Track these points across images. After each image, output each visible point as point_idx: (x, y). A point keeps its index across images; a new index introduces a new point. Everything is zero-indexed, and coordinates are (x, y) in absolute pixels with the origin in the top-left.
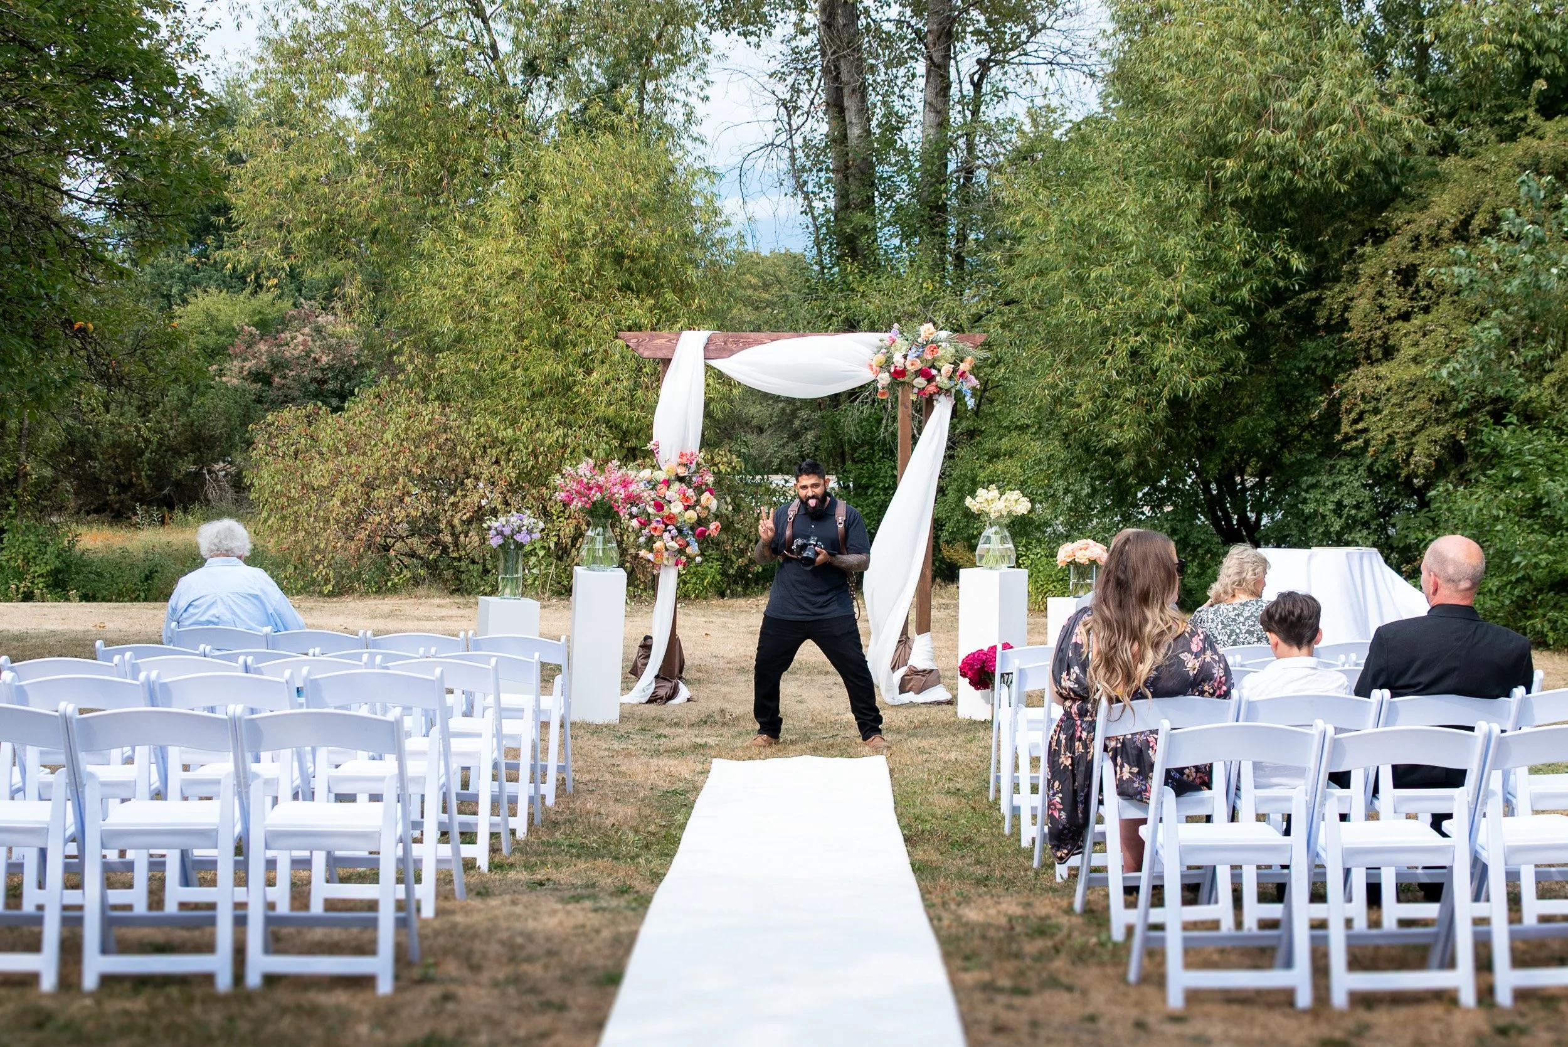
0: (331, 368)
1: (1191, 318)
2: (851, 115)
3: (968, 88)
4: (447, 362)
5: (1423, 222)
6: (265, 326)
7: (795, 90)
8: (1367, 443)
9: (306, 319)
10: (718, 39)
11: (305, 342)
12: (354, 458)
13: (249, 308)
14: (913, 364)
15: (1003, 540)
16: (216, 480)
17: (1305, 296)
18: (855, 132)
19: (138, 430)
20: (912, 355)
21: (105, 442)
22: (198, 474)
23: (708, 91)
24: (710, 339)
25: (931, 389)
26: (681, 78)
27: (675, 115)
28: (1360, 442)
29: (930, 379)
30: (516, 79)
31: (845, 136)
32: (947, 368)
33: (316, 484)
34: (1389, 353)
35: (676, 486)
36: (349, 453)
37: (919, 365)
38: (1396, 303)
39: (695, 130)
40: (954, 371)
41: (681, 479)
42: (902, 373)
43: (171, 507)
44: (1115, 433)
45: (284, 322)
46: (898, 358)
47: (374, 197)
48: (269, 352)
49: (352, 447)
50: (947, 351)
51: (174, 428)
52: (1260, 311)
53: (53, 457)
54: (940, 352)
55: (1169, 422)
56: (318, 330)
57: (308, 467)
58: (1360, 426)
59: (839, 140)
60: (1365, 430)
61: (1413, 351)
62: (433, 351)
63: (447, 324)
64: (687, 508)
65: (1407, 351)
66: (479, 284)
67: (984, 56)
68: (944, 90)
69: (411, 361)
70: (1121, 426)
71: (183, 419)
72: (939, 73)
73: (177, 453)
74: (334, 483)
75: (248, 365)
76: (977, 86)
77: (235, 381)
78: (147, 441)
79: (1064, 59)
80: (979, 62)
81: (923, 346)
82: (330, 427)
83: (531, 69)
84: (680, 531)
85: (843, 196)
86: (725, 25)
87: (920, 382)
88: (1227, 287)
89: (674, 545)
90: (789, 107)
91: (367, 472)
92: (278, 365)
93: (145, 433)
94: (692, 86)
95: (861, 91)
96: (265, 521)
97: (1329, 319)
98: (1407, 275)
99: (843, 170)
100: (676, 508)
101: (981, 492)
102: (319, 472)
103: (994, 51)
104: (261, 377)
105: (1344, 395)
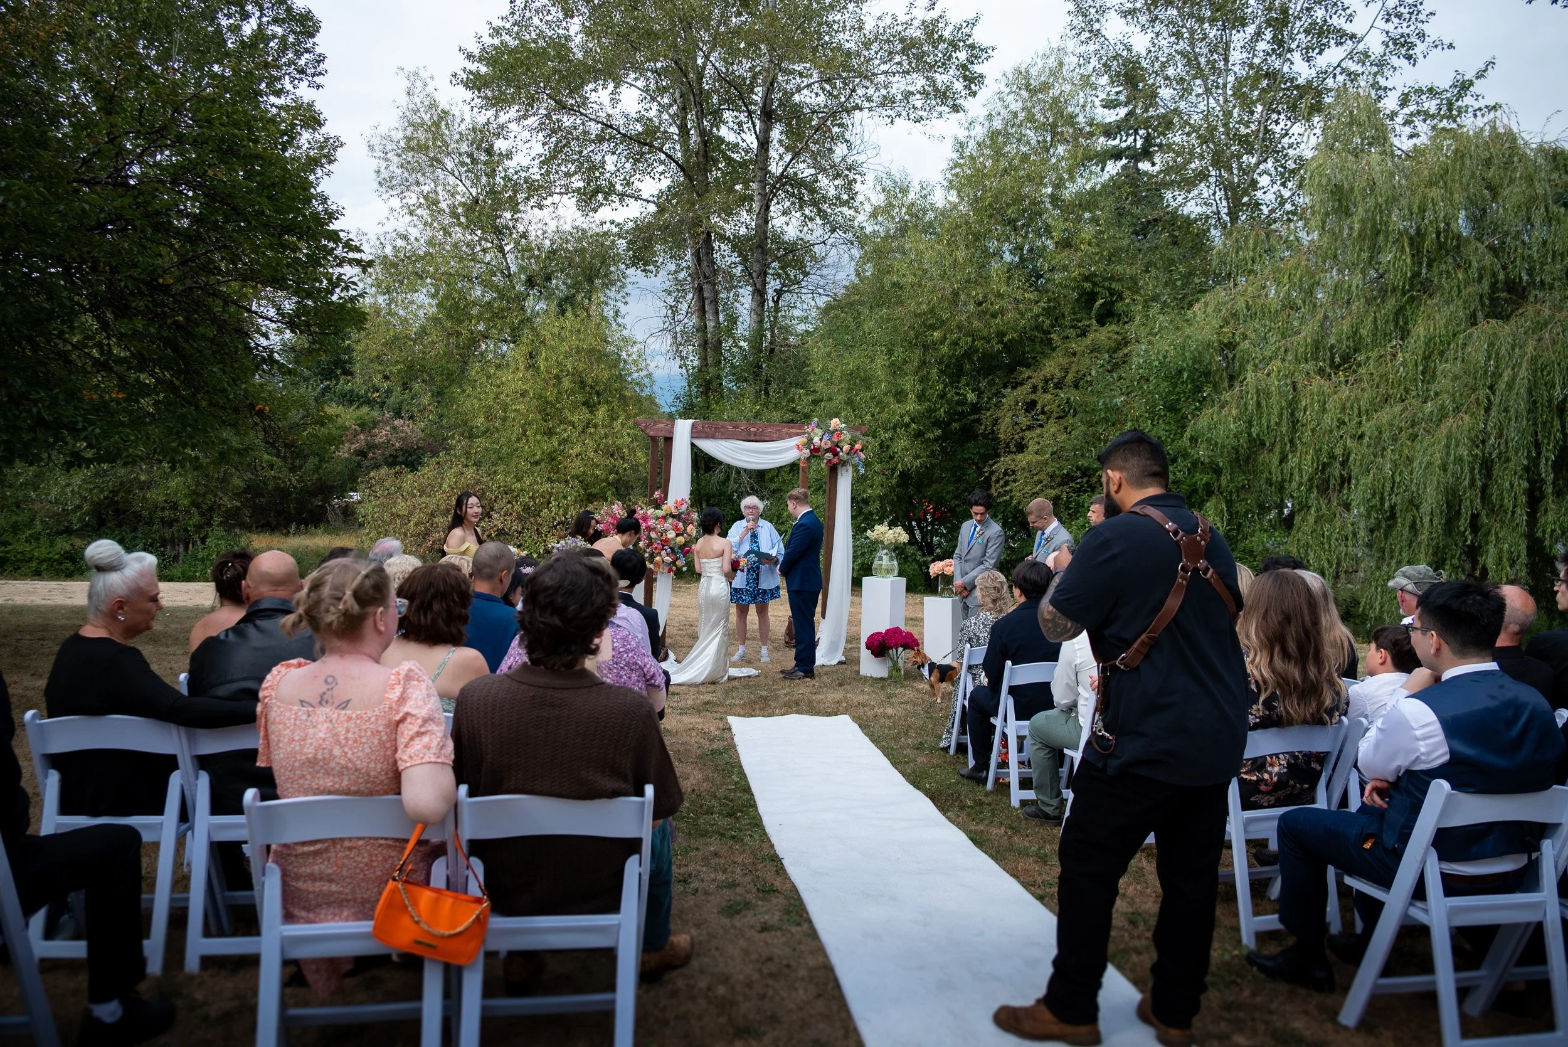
0: (401, 449)
1: (913, 426)
2: (709, 316)
3: (771, 304)
4: (481, 443)
5: (1037, 378)
6: (363, 426)
7: (676, 300)
8: (1011, 498)
9: (387, 422)
10: (631, 271)
11: (386, 435)
12: (423, 499)
13: (355, 416)
14: (826, 443)
15: (891, 559)
16: (334, 510)
17: (972, 417)
18: (711, 325)
19: (290, 480)
20: (826, 438)
21: (270, 488)
22: (323, 507)
23: (628, 299)
24: (693, 425)
25: (835, 460)
26: (612, 292)
27: (609, 312)
28: (1007, 498)
29: (836, 454)
30: (520, 288)
31: (706, 326)
32: (846, 447)
33: (400, 513)
34: (1021, 448)
35: (670, 520)
36: (421, 496)
37: (829, 445)
38: (1024, 420)
39: (620, 320)
40: (851, 449)
41: (673, 516)
42: (817, 450)
43: (307, 525)
44: (869, 491)
45: (375, 424)
46: (816, 440)
47: (440, 348)
48: (366, 440)
49: (422, 492)
50: (847, 436)
51: (311, 480)
52: (949, 423)
53: (237, 495)
54: (843, 437)
55: (898, 486)
56: (394, 428)
57: (395, 503)
58: (1008, 488)
59: (703, 329)
60: (1011, 491)
61: (1037, 447)
62: (471, 437)
63: (480, 421)
64: (678, 535)
65: (1032, 447)
66: (502, 397)
67: (778, 287)
68: (762, 303)
69: (458, 444)
70: (871, 486)
71: (316, 476)
72: (760, 293)
73: (313, 494)
74: (411, 513)
75: (353, 446)
76: (776, 302)
77: (346, 455)
78: (295, 487)
79: (821, 291)
80: (775, 290)
81: (833, 432)
82: (409, 480)
83: (530, 282)
84: (672, 549)
85: (704, 359)
86: (634, 265)
87: (829, 455)
88: (930, 411)
89: (668, 559)
90: (674, 309)
91: (432, 507)
92: (371, 447)
93: (294, 482)
94: (618, 297)
95: (715, 301)
96: (368, 534)
97: (985, 429)
98: (1031, 406)
99: (704, 344)
100: (671, 535)
101: (877, 527)
102: (402, 507)
103: (783, 285)
104: (362, 453)
105: (992, 473)
